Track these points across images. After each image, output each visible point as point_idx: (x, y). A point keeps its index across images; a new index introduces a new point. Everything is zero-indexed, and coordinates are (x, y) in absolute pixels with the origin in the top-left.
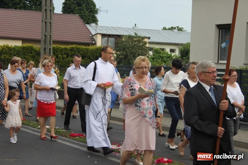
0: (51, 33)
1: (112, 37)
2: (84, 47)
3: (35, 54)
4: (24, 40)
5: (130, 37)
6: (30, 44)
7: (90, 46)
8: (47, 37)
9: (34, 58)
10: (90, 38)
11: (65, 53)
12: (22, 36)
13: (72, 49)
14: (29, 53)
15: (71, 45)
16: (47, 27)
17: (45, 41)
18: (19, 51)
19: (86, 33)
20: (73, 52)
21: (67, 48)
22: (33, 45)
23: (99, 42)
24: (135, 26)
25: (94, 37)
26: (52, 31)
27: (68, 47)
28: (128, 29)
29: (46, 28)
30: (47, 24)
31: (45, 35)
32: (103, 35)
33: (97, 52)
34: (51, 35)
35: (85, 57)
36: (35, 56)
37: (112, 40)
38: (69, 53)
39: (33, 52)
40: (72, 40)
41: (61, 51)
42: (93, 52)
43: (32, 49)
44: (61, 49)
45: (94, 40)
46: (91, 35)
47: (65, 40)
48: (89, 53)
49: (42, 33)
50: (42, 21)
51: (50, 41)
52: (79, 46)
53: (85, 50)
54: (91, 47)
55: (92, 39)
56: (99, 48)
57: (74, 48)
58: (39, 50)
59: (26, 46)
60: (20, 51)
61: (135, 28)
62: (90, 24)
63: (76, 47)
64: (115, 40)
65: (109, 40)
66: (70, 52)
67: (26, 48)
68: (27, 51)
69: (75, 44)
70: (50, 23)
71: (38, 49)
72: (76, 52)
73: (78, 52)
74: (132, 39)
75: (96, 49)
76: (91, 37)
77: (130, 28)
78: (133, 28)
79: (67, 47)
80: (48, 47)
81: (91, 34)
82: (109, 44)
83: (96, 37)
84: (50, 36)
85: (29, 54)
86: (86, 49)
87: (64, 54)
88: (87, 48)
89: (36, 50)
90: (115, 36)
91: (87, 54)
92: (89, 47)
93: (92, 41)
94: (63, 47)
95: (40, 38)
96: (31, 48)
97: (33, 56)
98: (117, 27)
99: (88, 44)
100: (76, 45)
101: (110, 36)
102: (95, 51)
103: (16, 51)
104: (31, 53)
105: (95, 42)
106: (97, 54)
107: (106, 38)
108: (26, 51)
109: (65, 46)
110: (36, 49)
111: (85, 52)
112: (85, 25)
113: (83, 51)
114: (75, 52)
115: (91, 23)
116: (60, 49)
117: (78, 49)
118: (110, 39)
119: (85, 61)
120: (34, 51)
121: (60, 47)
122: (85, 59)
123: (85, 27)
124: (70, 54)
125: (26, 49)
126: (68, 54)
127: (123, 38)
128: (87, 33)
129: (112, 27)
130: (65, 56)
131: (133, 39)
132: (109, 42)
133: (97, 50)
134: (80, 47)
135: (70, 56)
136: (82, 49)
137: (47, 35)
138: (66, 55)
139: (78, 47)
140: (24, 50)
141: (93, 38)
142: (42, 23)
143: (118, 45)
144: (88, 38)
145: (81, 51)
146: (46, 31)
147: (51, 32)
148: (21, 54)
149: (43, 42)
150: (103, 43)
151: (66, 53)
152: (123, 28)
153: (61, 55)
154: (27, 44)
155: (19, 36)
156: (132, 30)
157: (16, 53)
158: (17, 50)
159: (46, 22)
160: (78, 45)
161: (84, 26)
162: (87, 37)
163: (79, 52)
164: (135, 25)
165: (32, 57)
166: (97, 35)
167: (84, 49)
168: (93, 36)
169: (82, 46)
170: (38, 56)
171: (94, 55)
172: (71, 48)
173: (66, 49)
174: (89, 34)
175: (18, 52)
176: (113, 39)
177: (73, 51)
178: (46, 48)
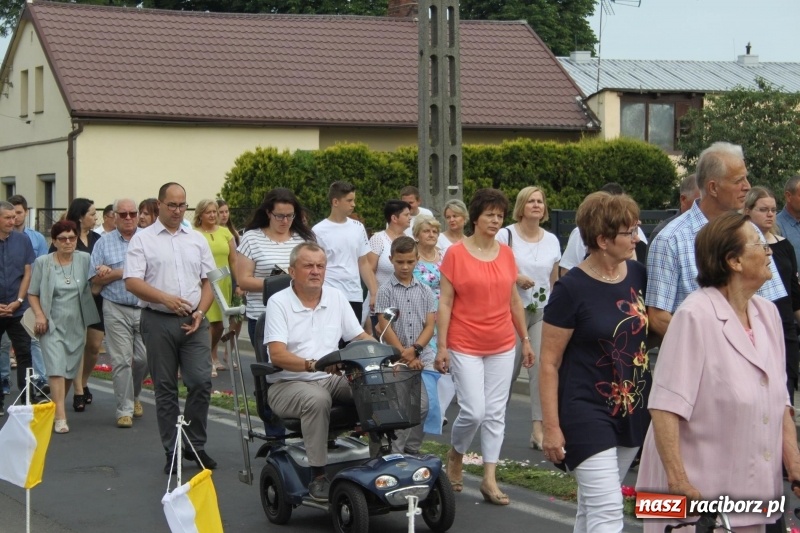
0: (456, 98)
1: (662, 103)
2: (560, 146)
3: (374, 180)
4: (327, 130)
5: (737, 97)
6: (356, 143)
7: (581, 141)
8: (440, 115)
9: (370, 195)
10: (576, 107)
11: (489, 172)
12: (318, 115)
13: (512, 156)
14: (350, 177)
15: (510, 140)
16: (440, 76)
17: (434, 129)
18: (314, 172)
19: (558, 92)
20: (518, 166)
21: (495, 151)
22: (367, 146)
23: (613, 122)
24: (748, 52)
25: (593, 105)
26: (457, 88)
27: (498, 147)
28: (719, 64)
29: (435, 80)
30: (439, 65)
31: (434, 107)
32: (628, 96)
33: (609, 163)
34: (456, 105)
35: (564, 185)
36: (374, 187)
37: (662, 111)
38: (501, 171)
39: (366, 172)
40: (508, 120)
41: (471, 163)
42: (592, 162)
43: (364, 162)
44: (473, 157)
45: (592, 116)
46: (579, 98)
47: (482, 120)
48: (578, 169)
49: (422, 99)
50: (421, 53)
51: (452, 129)
52: (538, 143)
53: (564, 158)
54: (584, 145)
55: (585, 110)
56: (618, 147)
57: (521, 150)
58: (390, 162)
59: (339, 152)
60: (320, 170)
61: (748, 61)
62: (568, 55)
63: (529, 147)
64: (673, 112)
65: (651, 112)
66: (504, 165)
67: (341, 157)
68: (344, 169)
69: (525, 136)
70: (451, 58)
71: (384, 161)
72: (529, 167)
73: (537, 165)
74: (746, 106)
75: (604, 150)
76: (578, 103)
77: (726, 60)
78: (740, 62)
79: (493, 146)
80: (445, 150)
81: (580, 93)
82: (650, 129)
83: (600, 103)
84: (453, 108)
85: (351, 180)
86: (568, 152)
87: (484, 176)
88: (570, 149)
89: (376, 164)
90: (671, 98)
91: (573, 170)
92: (578, 145)
93: (583, 122)
94: (478, 147)
95: (413, 118)
96: (360, 156)
97: (366, 186)
98: (675, 59)
99: (572, 134)
100: (528, 140)
101: (652, 96)
102: (602, 159)
103: (305, 170)
104: (361, 176)
105: (595, 125)
106: (609, 168)
107: (640, 107)
108: (340, 169)
109: (486, 144)
110: (377, 161)
111: (564, 162)
112: (555, 61)
113: (554, 161)
114: (525, 164)
115: (573, 50)
116: (469, 157)
117: (536, 153)
118: (655, 108)
119: (565, 200)
120: (370, 168)
121: (466, 150)
122: (564, 190)
123: (555, 69)
124: (506, 175)
125: (342, 161)
126: (497, 174)
127: (706, 103)
128: (565, 92)
129: (657, 63)
130: (487, 182)
131: (750, 103)
132: (652, 120)
133: (608, 152)
134: (542, 144)
135: (507, 182)
136: (550, 152)
137: (439, 105)
138: (490, 180)
139: (534, 145)
140: (333, 167)
141: (588, 108)
142: (421, 60)
143: (693, 132)
144: (569, 107)
145: (547, 161)
146: (435, 91)
147: (453, 92)
148: (324, 180)
149: (427, 134)
150: (628, 124)
151: (491, 171)
152: (699, 64)
153: (471, 178)
154: (343, 142)
155: (310, 115)
156: (736, 69)
157: (303, 180)
158: (307, 166)
159: (434, 58)
160: (534, 140)
161: (550, 61)
162: (562, 107)
163: (541, 164)
164: (748, 48)
165: (364, 193)
166: (602, 95)
167: (559, 153)
168: (586, 100)
169: (552, 143)
170: (385, 188)
171: (597, 174)
172: (508, 151)
173: (488, 155)
174: (573, 91)
175: (310, 175)
176: (667, 107)
177: (517, 161)
178: (440, 154)
